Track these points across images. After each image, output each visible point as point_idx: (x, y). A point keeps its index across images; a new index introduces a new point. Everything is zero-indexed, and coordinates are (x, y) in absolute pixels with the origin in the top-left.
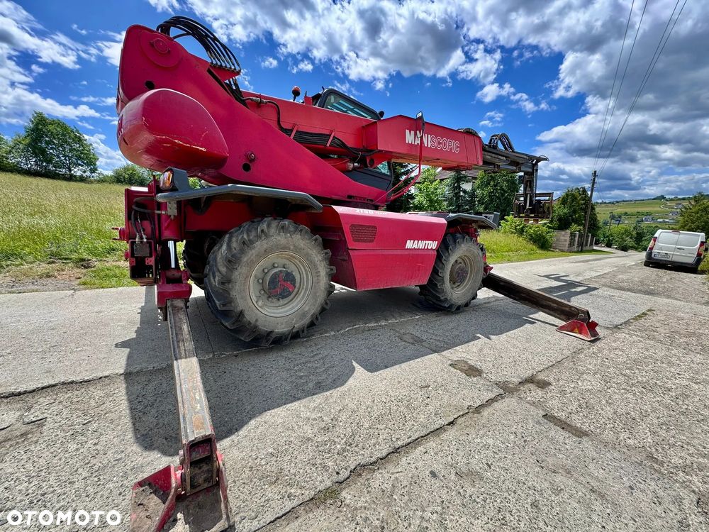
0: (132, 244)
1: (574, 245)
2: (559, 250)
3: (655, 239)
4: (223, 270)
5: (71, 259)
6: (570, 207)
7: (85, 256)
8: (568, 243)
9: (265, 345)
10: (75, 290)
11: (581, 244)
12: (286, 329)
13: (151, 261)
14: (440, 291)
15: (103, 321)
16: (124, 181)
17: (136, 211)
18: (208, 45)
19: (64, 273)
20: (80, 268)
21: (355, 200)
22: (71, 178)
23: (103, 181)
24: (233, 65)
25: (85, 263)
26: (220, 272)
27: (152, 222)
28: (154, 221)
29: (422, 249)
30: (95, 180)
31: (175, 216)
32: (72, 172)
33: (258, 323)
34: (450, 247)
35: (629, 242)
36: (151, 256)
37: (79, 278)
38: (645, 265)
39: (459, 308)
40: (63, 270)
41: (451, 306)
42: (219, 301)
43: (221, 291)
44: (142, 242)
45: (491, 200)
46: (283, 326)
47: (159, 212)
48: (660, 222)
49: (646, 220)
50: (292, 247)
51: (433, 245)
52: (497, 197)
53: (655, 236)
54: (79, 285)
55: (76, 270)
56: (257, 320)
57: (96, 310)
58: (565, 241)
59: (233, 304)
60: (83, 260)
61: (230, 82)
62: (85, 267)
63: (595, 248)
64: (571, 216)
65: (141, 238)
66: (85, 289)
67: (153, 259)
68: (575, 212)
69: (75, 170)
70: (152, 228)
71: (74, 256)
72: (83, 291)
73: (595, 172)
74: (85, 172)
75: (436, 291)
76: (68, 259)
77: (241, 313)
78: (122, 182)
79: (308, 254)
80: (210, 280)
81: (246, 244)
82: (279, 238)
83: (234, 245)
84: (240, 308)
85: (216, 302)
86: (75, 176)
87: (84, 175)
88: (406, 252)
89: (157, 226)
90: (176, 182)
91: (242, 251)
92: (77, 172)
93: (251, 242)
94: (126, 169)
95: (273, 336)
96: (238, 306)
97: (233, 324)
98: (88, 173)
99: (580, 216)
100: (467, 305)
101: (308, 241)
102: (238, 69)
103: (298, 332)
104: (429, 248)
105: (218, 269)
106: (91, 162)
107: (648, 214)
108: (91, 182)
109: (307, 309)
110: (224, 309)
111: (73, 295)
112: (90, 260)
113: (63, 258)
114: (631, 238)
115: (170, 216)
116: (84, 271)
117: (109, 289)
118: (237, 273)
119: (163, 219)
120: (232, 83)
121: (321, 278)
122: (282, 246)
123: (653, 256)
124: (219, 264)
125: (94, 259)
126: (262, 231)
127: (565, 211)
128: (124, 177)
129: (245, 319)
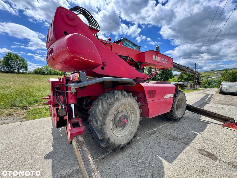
0: (58, 109)
1: (191, 88)
2: (188, 89)
3: (222, 85)
4: (101, 118)
5: (20, 106)
6: (188, 75)
7: (26, 104)
8: (190, 87)
9: (117, 151)
10: (22, 121)
11: (194, 87)
12: (126, 142)
13: (66, 118)
14: (174, 113)
15: (36, 140)
16: (38, 73)
17: (56, 91)
18: (89, 19)
19: (17, 113)
20: (23, 110)
21: (139, 79)
22: (19, 73)
23: (30, 73)
24: (98, 27)
25: (25, 108)
26: (99, 120)
27: (64, 96)
28: (65, 96)
29: (170, 98)
30: (27, 73)
31: (75, 93)
32: (19, 71)
33: (115, 142)
34: (176, 96)
35: (206, 85)
36: (66, 115)
37: (23, 115)
38: (219, 94)
39: (180, 119)
40: (16, 111)
41: (177, 119)
42: (99, 135)
43: (100, 129)
44: (62, 108)
45: (163, 74)
46: (124, 141)
47: (67, 91)
48: (213, 78)
49: (209, 78)
50: (127, 104)
51: (172, 95)
52: (165, 73)
53: (222, 84)
54: (24, 118)
55: (22, 111)
56: (115, 141)
57: (32, 133)
58: (189, 86)
59: (105, 135)
60: (24, 106)
61: (95, 35)
62: (26, 110)
63: (197, 88)
64: (189, 78)
65: (62, 106)
66: (26, 120)
67: (67, 116)
68: (190, 77)
69: (20, 70)
70: (64, 99)
71: (21, 105)
72: (25, 122)
73: (196, 64)
74: (23, 71)
75: (173, 114)
76: (18, 106)
77: (109, 139)
78: (37, 74)
79: (133, 105)
80: (93, 123)
81: (111, 105)
82: (123, 100)
83: (105, 105)
84: (108, 137)
85: (98, 135)
86: (20, 72)
87: (24, 72)
88: (165, 100)
89: (66, 98)
90: (81, 78)
91: (109, 109)
92: (21, 71)
93: (113, 103)
94: (38, 69)
95: (121, 146)
96: (108, 135)
97: (105, 145)
98: (25, 71)
99: (191, 78)
100: (182, 118)
101: (133, 100)
102: (99, 29)
103: (130, 142)
104: (171, 97)
105: (98, 118)
106: (26, 67)
107: (209, 76)
108: (26, 74)
109: (132, 130)
110: (102, 138)
111: (21, 124)
112: (27, 106)
113: (16, 106)
114: (207, 84)
115: (73, 93)
116: (25, 111)
117: (36, 120)
118: (107, 120)
119: (69, 95)
120: (96, 35)
121: (137, 116)
122: (124, 103)
123: (222, 90)
124: (98, 116)
125: (29, 106)
126: (117, 98)
127: (187, 76)
128: (37, 72)
129: (110, 141)
